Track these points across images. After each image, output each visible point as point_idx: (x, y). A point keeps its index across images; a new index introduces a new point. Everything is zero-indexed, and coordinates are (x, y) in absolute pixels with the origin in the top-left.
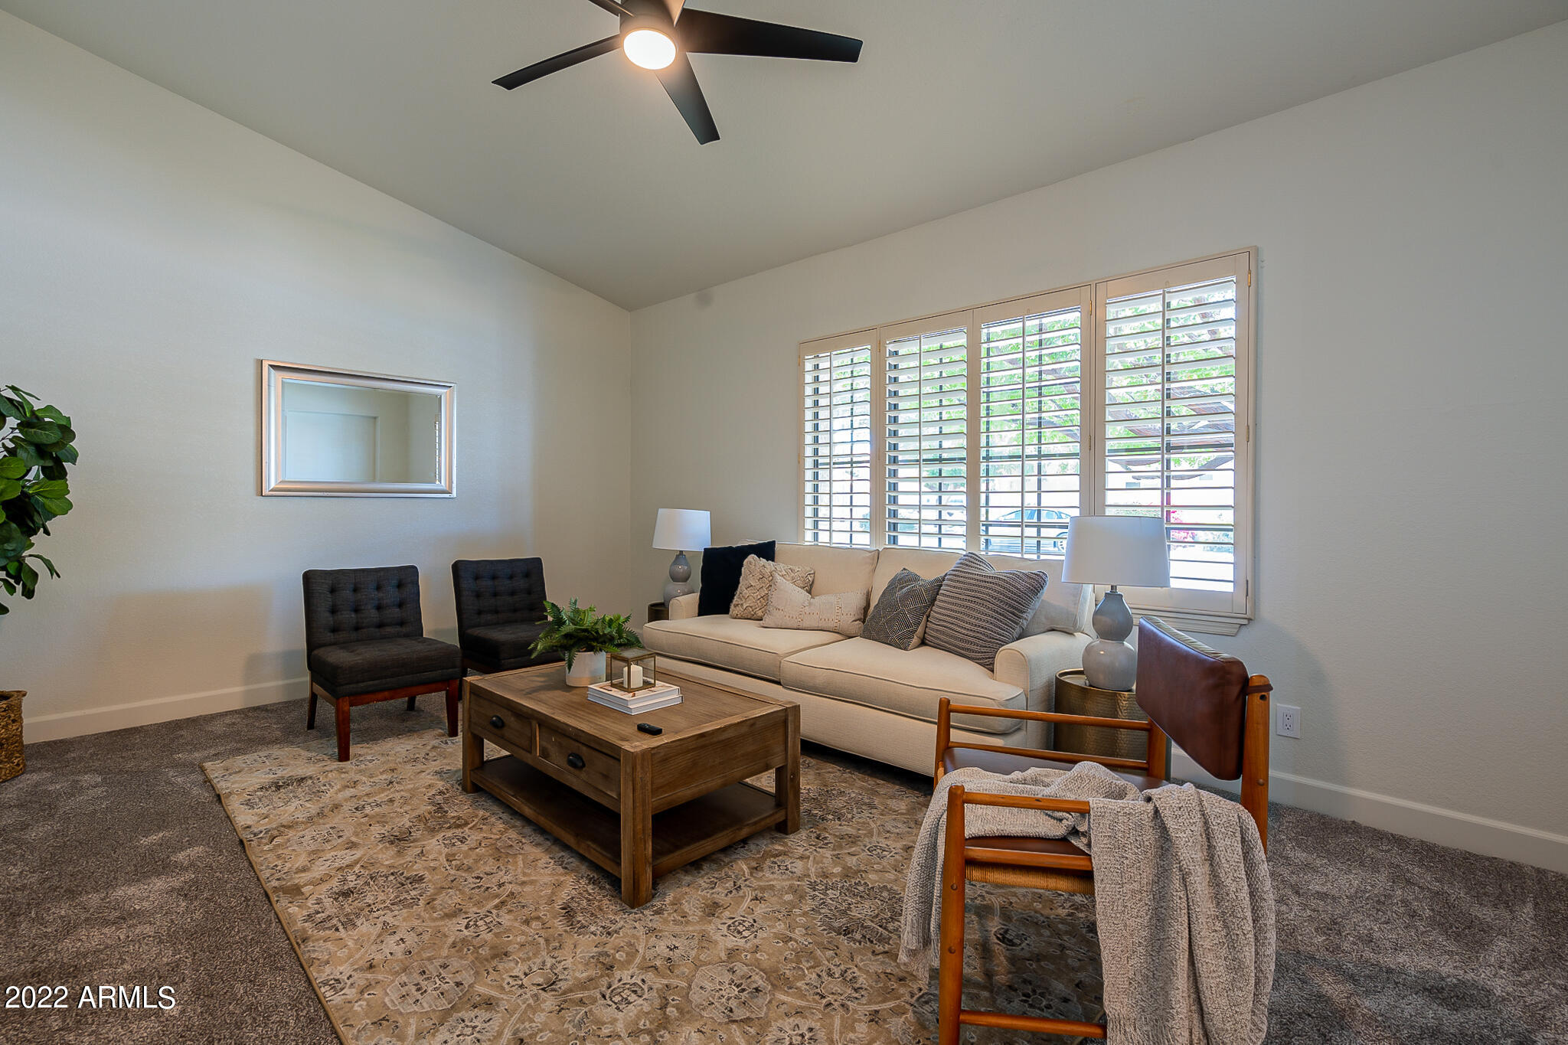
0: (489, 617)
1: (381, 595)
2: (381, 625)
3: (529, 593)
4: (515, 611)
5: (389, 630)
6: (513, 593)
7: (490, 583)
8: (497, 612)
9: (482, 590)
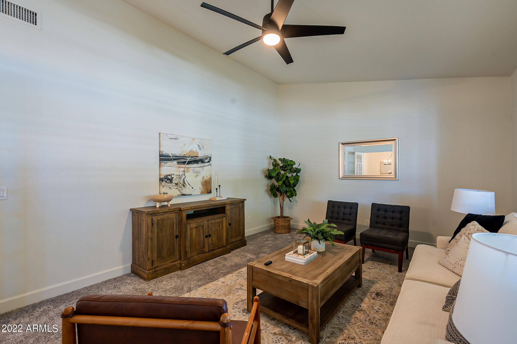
0: (380, 225)
1: (345, 210)
2: (343, 219)
3: (401, 220)
4: (392, 225)
5: (345, 221)
6: (393, 218)
7: (383, 213)
8: (384, 224)
9: (379, 215)
